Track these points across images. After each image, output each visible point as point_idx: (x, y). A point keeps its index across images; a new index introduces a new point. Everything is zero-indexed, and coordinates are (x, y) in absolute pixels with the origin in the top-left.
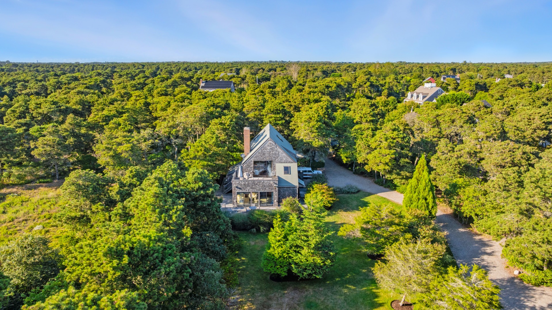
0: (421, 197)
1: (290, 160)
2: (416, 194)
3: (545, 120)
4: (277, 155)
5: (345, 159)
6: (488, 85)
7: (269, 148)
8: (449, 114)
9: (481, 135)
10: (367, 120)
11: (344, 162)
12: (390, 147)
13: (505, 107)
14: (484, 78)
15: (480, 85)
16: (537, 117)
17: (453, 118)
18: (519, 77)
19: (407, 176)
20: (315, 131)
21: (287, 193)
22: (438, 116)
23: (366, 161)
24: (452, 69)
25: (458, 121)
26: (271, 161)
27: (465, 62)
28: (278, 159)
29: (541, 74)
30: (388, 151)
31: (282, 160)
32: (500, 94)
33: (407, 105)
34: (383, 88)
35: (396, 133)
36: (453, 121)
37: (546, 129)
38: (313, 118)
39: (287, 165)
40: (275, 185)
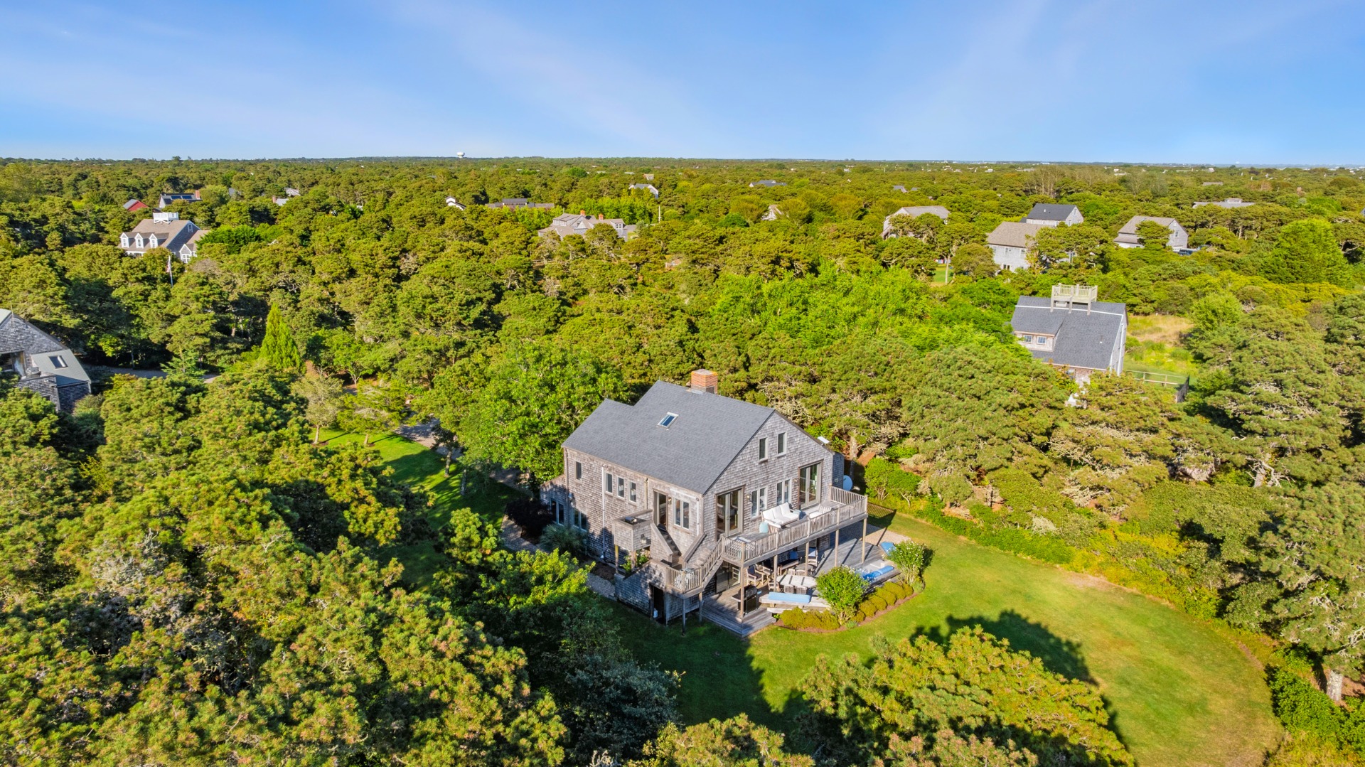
0: (283, 355)
1: (55, 344)
2: (277, 353)
3: (392, 255)
4: (30, 341)
5: (111, 349)
6: (272, 212)
7: (13, 330)
8: (269, 256)
9: (325, 277)
10: (137, 278)
11: (109, 354)
12: (204, 310)
13: (332, 242)
14: (246, 197)
15: (257, 212)
16: (380, 251)
17: (275, 261)
18: (313, 193)
19: (238, 349)
20: (60, 302)
21: (71, 396)
22: (250, 260)
23: (167, 339)
24: (169, 180)
25: (285, 264)
26: (21, 352)
27: (177, 159)
28: (34, 347)
29: (351, 187)
30: (203, 316)
31: (41, 346)
32: (304, 226)
33: (157, 255)
34: (45, 228)
35: (206, 288)
36: (277, 265)
37: (394, 266)
38: (48, 281)
39: (52, 354)
40: (51, 385)
